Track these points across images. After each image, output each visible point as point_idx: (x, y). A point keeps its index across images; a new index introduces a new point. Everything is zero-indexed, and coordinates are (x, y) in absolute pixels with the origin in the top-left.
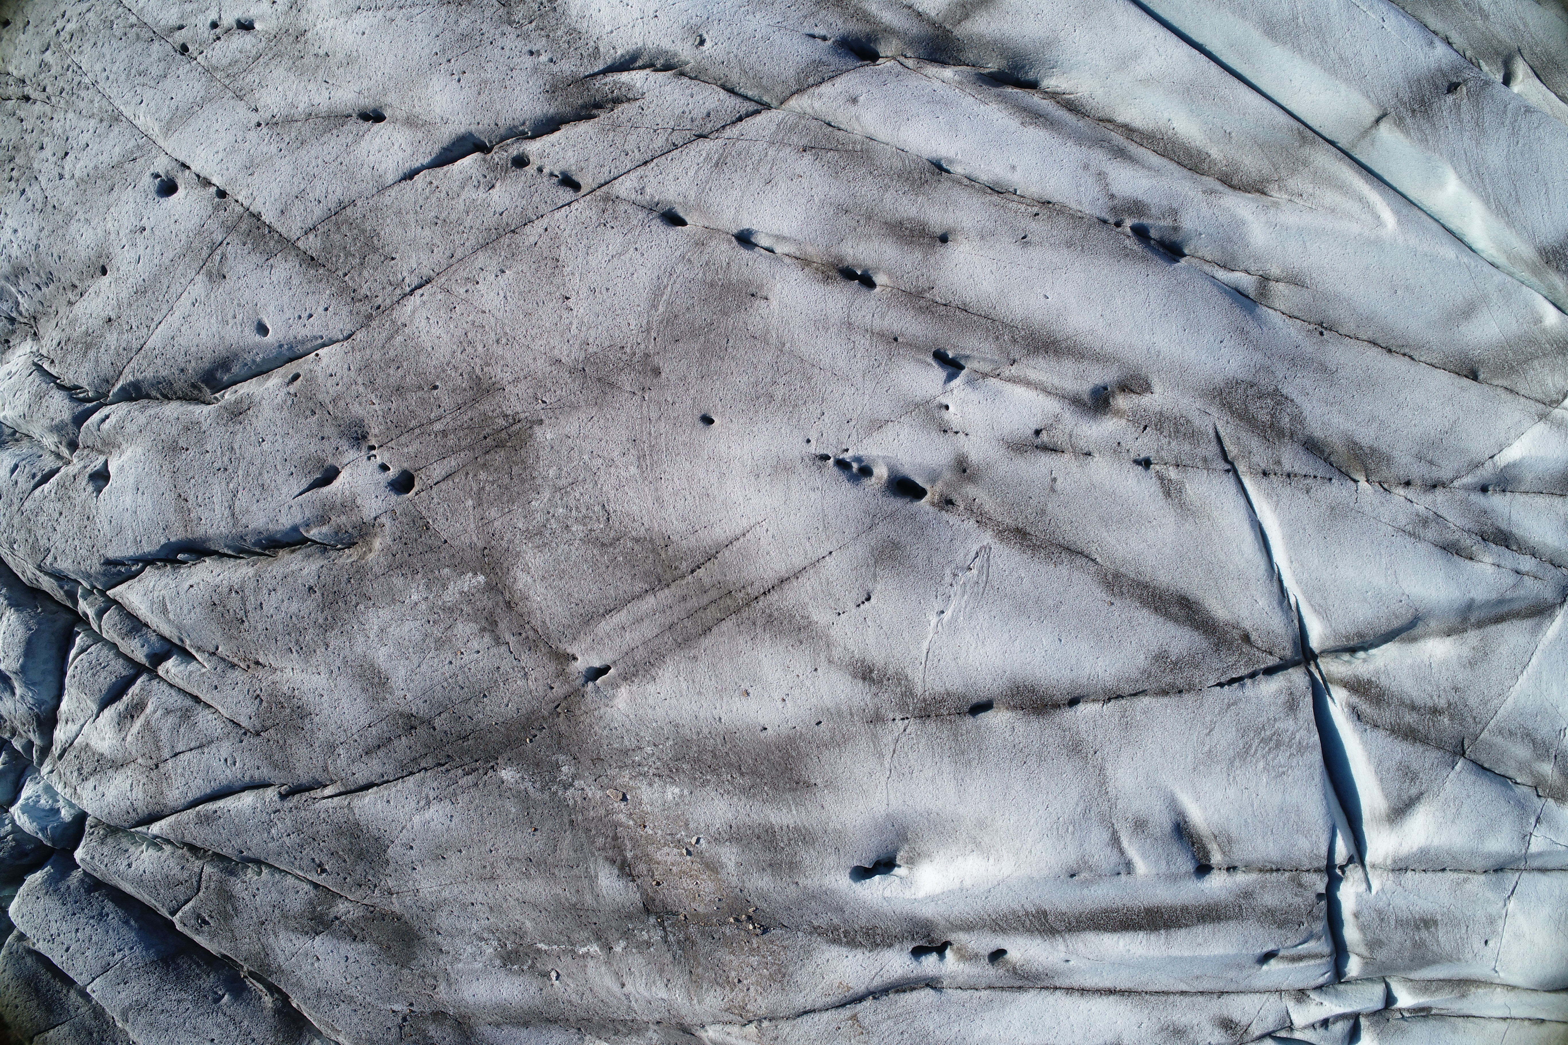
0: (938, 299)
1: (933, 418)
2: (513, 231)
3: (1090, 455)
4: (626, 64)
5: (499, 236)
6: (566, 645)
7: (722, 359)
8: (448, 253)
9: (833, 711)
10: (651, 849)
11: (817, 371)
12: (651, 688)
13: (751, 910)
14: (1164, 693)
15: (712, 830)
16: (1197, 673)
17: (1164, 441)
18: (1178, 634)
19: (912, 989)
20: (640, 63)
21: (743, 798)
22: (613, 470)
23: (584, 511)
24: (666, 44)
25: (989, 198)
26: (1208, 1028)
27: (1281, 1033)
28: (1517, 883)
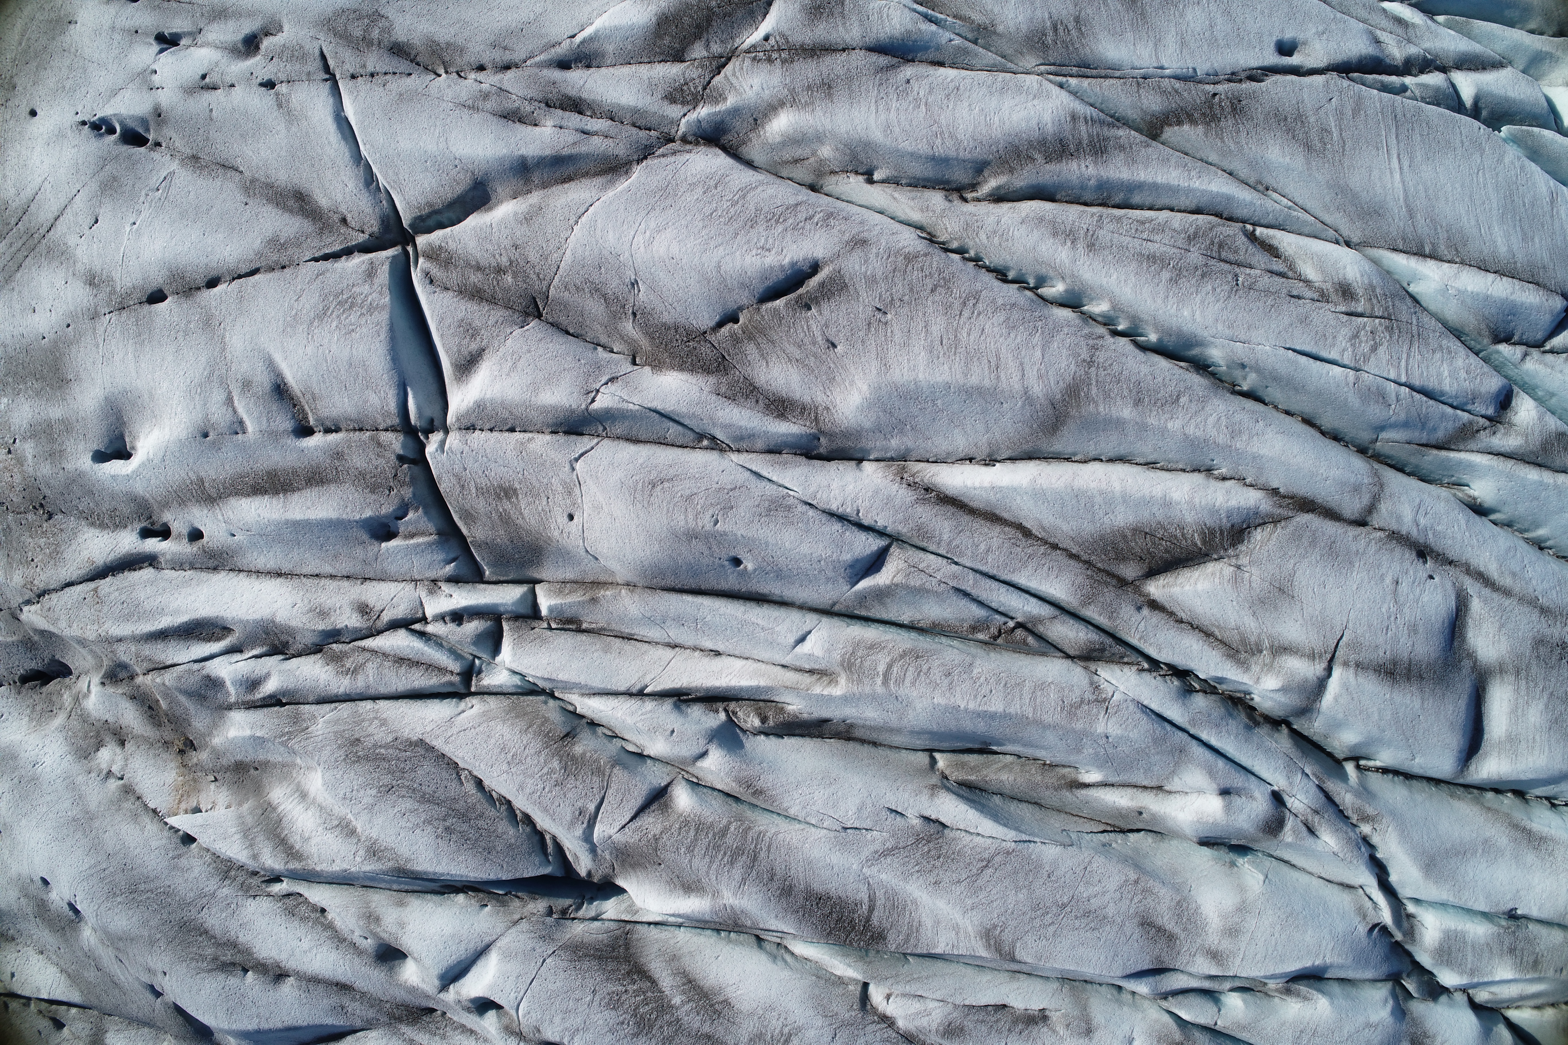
1: (146, 81)
3: (233, 86)
7: (46, 70)
9: (74, 314)
11: (90, 64)
13: (41, 497)
14: (272, 269)
15: (22, 430)
16: (298, 252)
18: (290, 222)
19: (141, 567)
21: (37, 399)
26: (347, 611)
27: (417, 627)
28: (592, 448)
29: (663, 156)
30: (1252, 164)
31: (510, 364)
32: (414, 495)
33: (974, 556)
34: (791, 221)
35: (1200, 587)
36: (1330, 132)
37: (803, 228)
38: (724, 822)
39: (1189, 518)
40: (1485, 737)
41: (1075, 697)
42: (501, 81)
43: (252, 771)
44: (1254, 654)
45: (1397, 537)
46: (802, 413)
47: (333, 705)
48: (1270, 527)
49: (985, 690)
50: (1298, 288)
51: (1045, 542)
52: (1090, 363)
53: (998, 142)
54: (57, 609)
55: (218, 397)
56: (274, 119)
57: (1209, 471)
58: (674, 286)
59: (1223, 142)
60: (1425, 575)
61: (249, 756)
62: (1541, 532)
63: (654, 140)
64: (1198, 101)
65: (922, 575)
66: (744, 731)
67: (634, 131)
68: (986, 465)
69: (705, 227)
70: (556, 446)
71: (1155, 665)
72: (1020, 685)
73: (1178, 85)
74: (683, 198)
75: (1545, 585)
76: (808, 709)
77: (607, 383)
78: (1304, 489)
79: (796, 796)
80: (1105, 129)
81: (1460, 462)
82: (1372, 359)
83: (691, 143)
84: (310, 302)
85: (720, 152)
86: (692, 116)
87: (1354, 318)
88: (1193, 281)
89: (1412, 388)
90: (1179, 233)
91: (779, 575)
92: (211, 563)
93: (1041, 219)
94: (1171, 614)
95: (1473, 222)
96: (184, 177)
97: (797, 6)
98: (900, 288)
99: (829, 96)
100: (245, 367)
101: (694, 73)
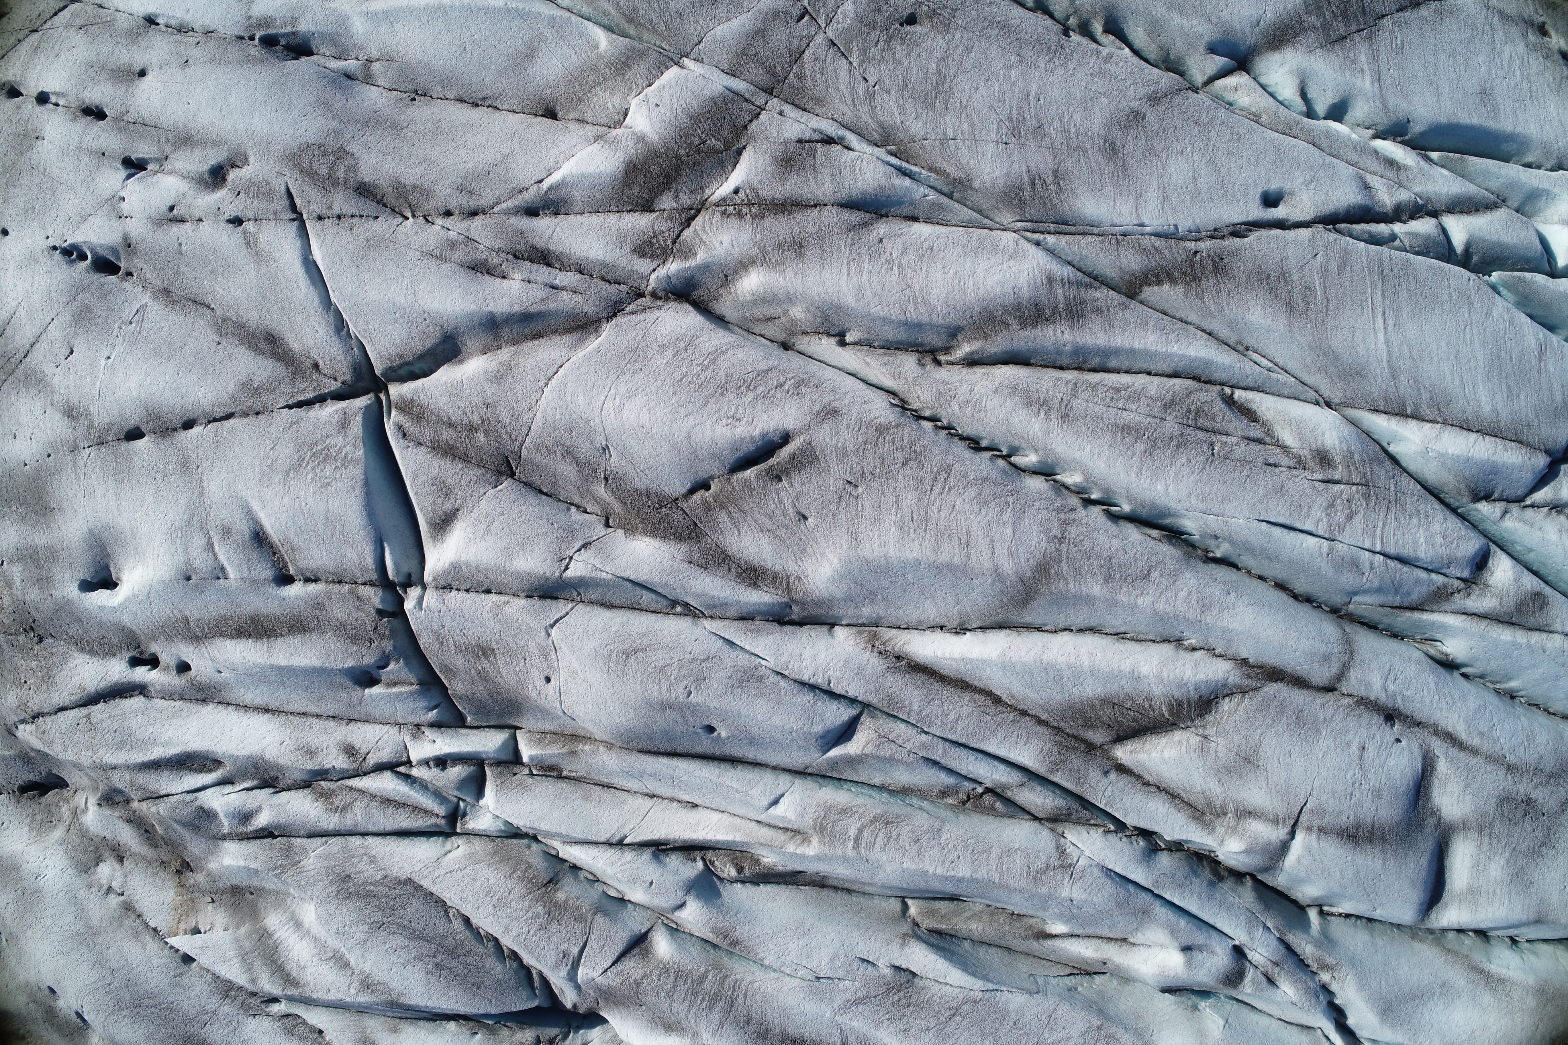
0: (130, 119)
1: (115, 208)
3: (201, 220)
7: (16, 187)
9: (54, 444)
11: (59, 185)
13: (31, 620)
14: (246, 415)
16: (271, 397)
17: (250, 202)
18: (263, 365)
19: (130, 695)
21: (22, 524)
25: (174, 36)
26: (334, 752)
27: (402, 769)
28: (567, 614)
29: (633, 313)
30: (1233, 325)
31: (484, 527)
32: (395, 647)
33: (944, 725)
34: (761, 389)
35: (1166, 754)
36: (1313, 291)
37: (774, 397)
38: (702, 970)
39: (1158, 691)
40: (1447, 888)
41: (1040, 863)
42: (468, 228)
43: (248, 895)
44: (1219, 816)
45: (1365, 703)
46: (774, 582)
47: (324, 839)
48: (1237, 698)
49: (953, 856)
50: (1276, 455)
51: (1015, 709)
52: (1061, 539)
53: (971, 308)
54: (52, 733)
55: (198, 542)
56: (242, 257)
57: (1179, 641)
58: (645, 453)
59: (1204, 303)
60: (1392, 739)
61: (245, 882)
62: (1513, 684)
63: (623, 296)
64: (1179, 260)
65: (893, 746)
66: (721, 879)
67: (604, 285)
68: (957, 633)
69: (675, 394)
70: (531, 612)
71: (1121, 826)
72: (987, 851)
73: (1158, 242)
74: (653, 361)
75: (1514, 742)
76: (782, 863)
77: (580, 550)
78: (1273, 659)
79: (771, 946)
80: (1083, 290)
81: (1433, 624)
82: (1347, 529)
83: (661, 298)
84: (285, 451)
85: (690, 308)
86: (662, 272)
87: (1330, 485)
88: (1168, 453)
89: (1386, 555)
90: (1155, 401)
91: (752, 741)
92: (200, 696)
93: (1015, 388)
94: (1139, 777)
95: (1457, 382)
96: (156, 311)
97: (767, 157)
98: (871, 461)
99: (801, 255)
100: (224, 514)
101: (663, 225)
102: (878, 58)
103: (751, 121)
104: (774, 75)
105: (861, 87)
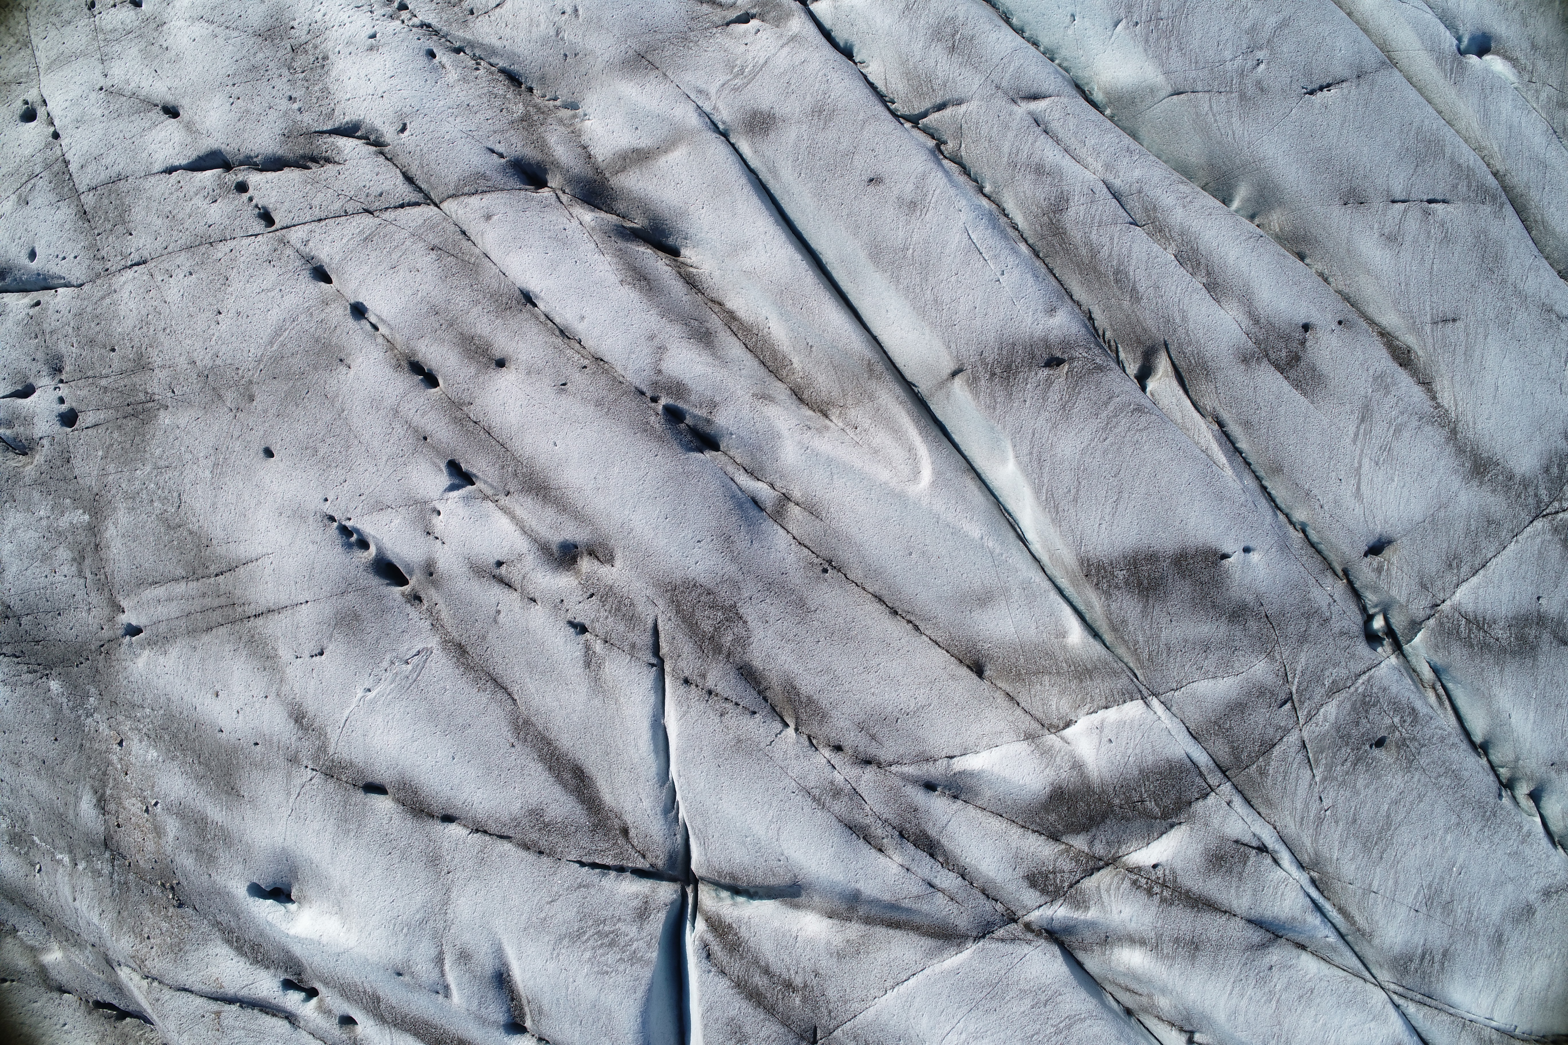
0: (471, 415)
1: (424, 518)
2: (211, 243)
3: (535, 601)
4: (349, 131)
5: (201, 244)
6: (121, 598)
7: (297, 406)
8: (164, 245)
9: (267, 737)
10: (124, 794)
11: (356, 442)
12: (161, 659)
13: (175, 882)
14: (526, 847)
15: (168, 800)
16: (562, 843)
17: (603, 614)
18: (562, 800)
19: (274, 1015)
20: (359, 134)
21: (195, 783)
22: (195, 467)
23: (166, 492)
24: (378, 123)
25: (554, 339)
29: (1003, 940)
42: (858, 778)
54: (168, 1005)
55: (426, 949)
56: (575, 674)
63: (997, 917)
67: (982, 899)
84: (565, 913)
85: (1057, 951)
86: (1047, 911)
96: (442, 665)
97: (1200, 846)
99: (1193, 957)
100: (466, 937)
101: (1066, 864)
102: (1340, 779)
103: (1197, 799)
104: (1237, 758)
105: (1315, 806)
